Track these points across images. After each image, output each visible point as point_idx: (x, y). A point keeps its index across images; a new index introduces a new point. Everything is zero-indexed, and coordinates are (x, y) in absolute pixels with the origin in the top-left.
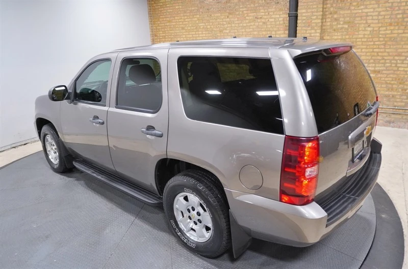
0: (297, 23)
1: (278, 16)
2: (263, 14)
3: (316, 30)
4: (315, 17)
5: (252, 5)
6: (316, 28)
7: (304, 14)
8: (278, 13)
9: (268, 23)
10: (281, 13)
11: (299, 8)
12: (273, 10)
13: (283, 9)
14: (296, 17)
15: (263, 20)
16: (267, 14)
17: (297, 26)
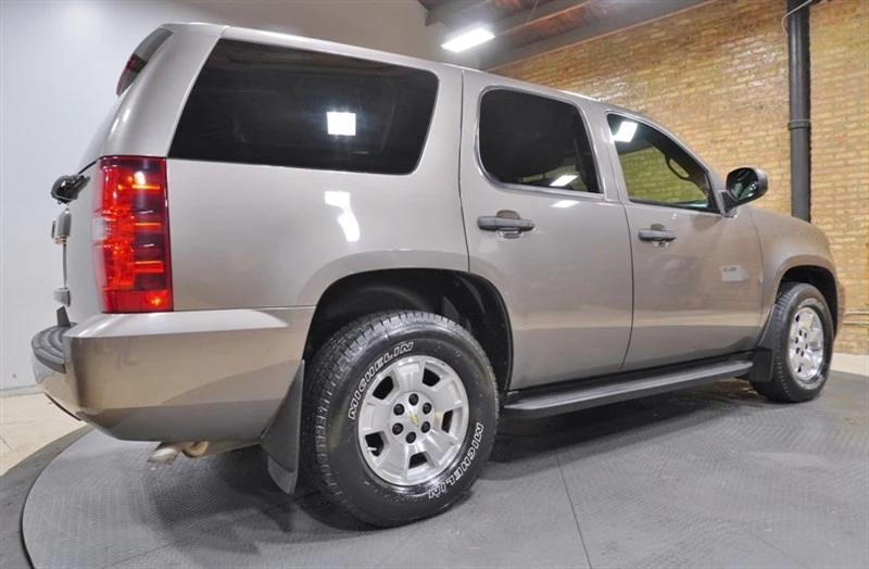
0: (809, 141)
1: (762, 134)
2: (729, 132)
3: (858, 151)
4: (853, 125)
5: (703, 118)
6: (858, 147)
7: (826, 123)
8: (763, 127)
9: (740, 150)
10: (770, 126)
11: (812, 111)
12: (750, 122)
13: (775, 118)
14: (808, 129)
15: (728, 145)
16: (737, 131)
17: (810, 149)
